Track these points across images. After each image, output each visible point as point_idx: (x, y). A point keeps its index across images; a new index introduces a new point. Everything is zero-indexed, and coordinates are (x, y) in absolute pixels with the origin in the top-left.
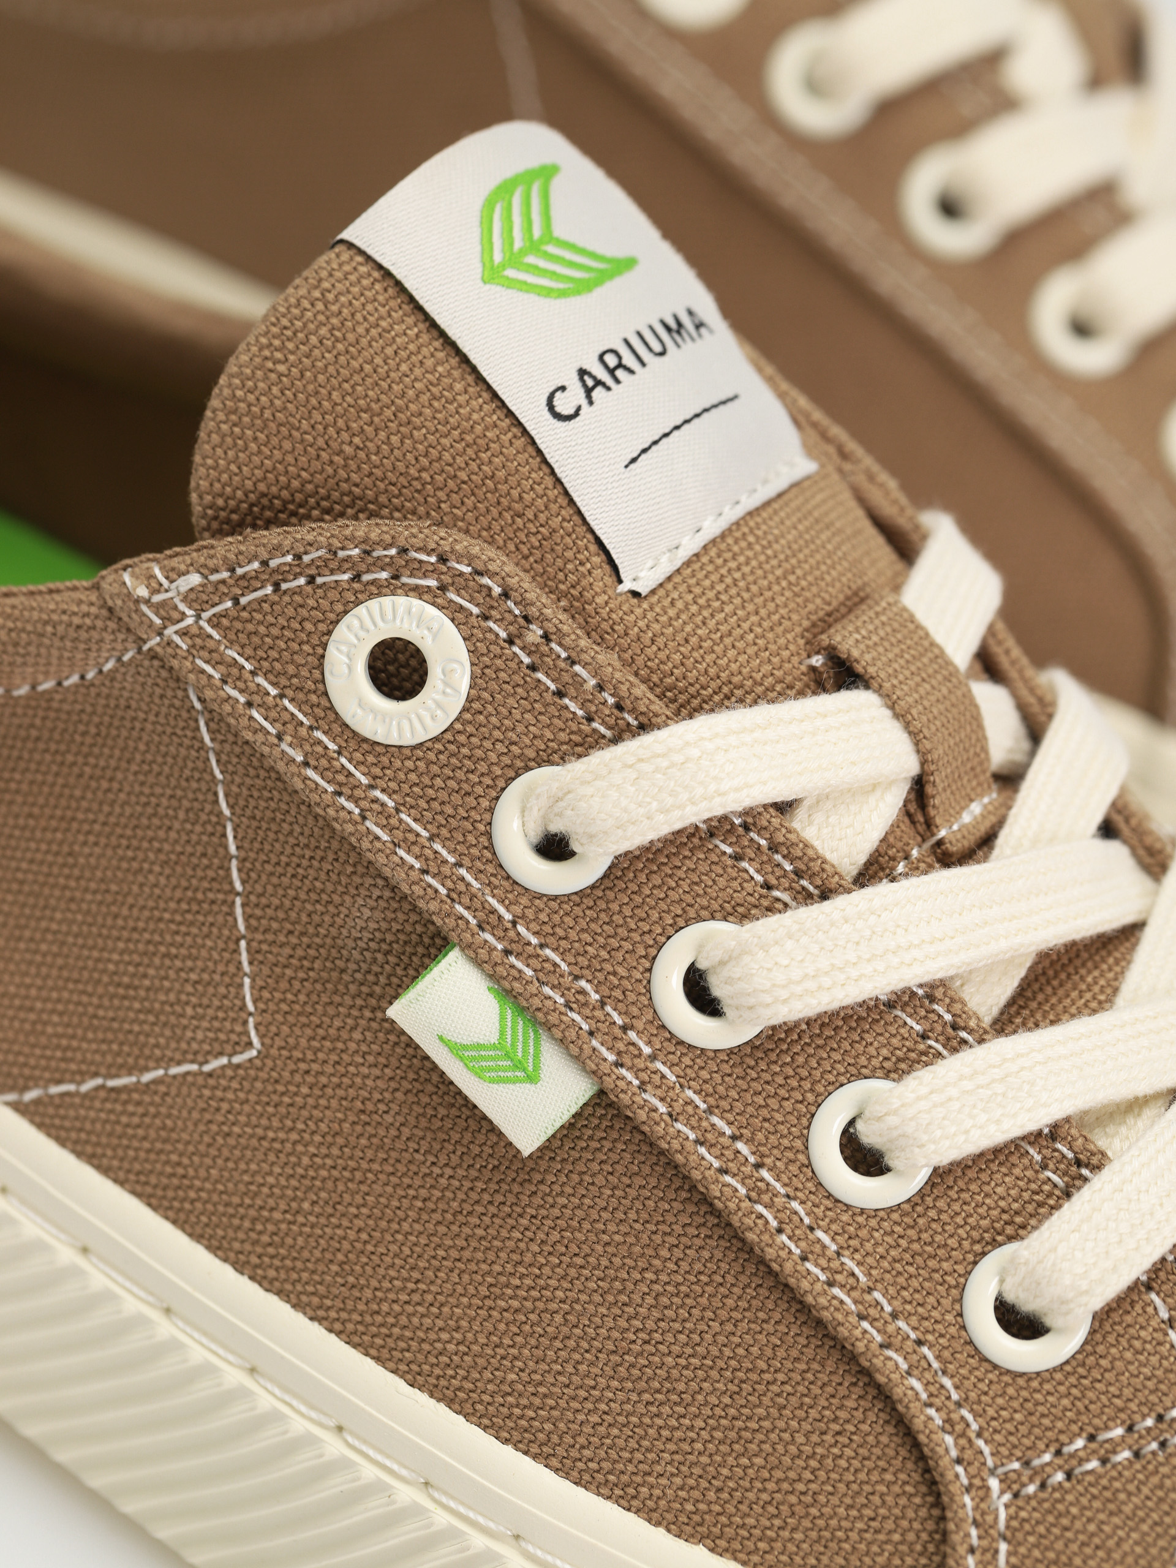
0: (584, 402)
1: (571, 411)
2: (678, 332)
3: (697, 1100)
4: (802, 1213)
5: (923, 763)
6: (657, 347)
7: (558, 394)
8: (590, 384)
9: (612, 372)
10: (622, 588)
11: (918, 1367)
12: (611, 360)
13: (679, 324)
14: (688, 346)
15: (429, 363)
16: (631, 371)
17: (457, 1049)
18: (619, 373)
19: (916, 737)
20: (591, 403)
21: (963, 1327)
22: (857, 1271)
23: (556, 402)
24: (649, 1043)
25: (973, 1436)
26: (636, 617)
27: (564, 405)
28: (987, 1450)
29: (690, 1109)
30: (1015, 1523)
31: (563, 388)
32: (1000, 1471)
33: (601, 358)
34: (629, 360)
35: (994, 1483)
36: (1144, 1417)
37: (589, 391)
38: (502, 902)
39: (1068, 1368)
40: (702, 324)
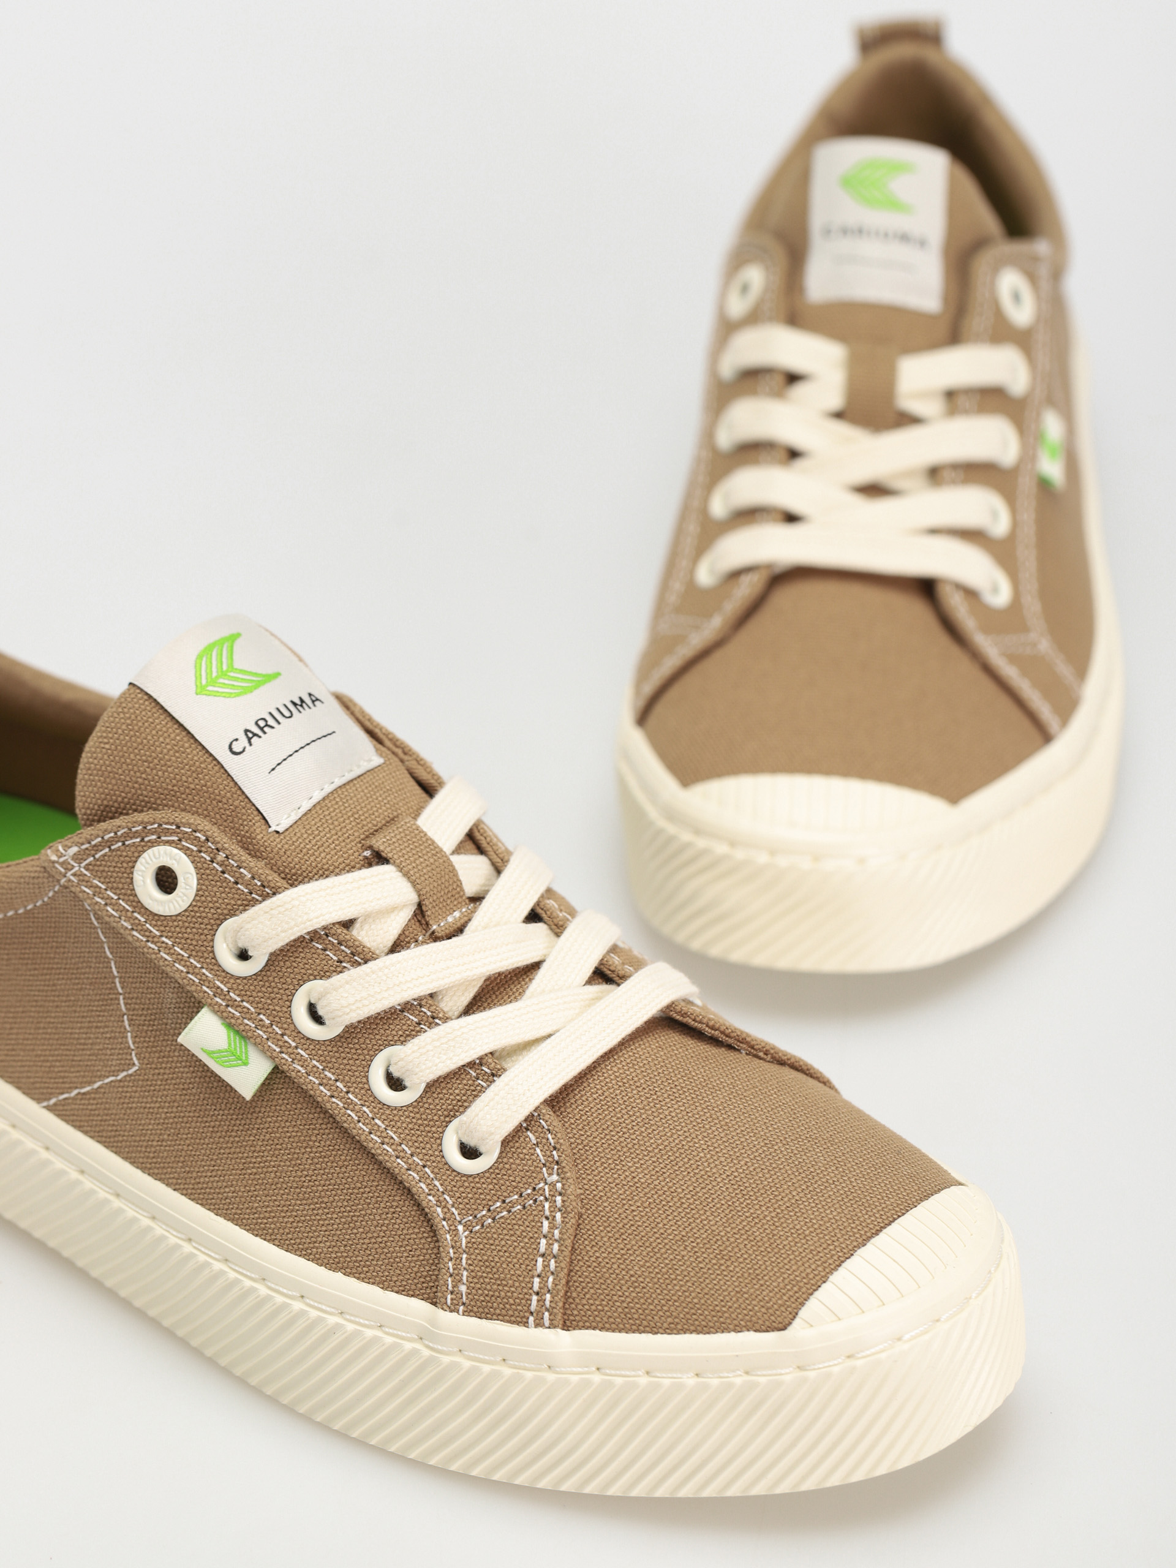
0: (247, 745)
1: (241, 750)
2: (301, 706)
3: (317, 1064)
4: (368, 1112)
5: (419, 896)
6: (287, 714)
7: (234, 743)
8: (249, 735)
9: (262, 729)
10: (270, 830)
11: (424, 1177)
12: (262, 723)
13: (302, 701)
14: (306, 712)
15: (172, 736)
16: (272, 727)
17: (210, 1053)
18: (266, 729)
19: (414, 884)
20: (251, 745)
21: (443, 1157)
22: (394, 1136)
23: (233, 747)
24: (294, 1041)
25: (450, 1207)
26: (277, 843)
27: (237, 747)
28: (456, 1213)
29: (315, 1069)
30: (470, 1245)
31: (237, 740)
32: (463, 1221)
33: (256, 723)
34: (271, 722)
35: (460, 1228)
36: (526, 1189)
37: (249, 739)
38: (222, 982)
39: (491, 1170)
40: (317, 700)
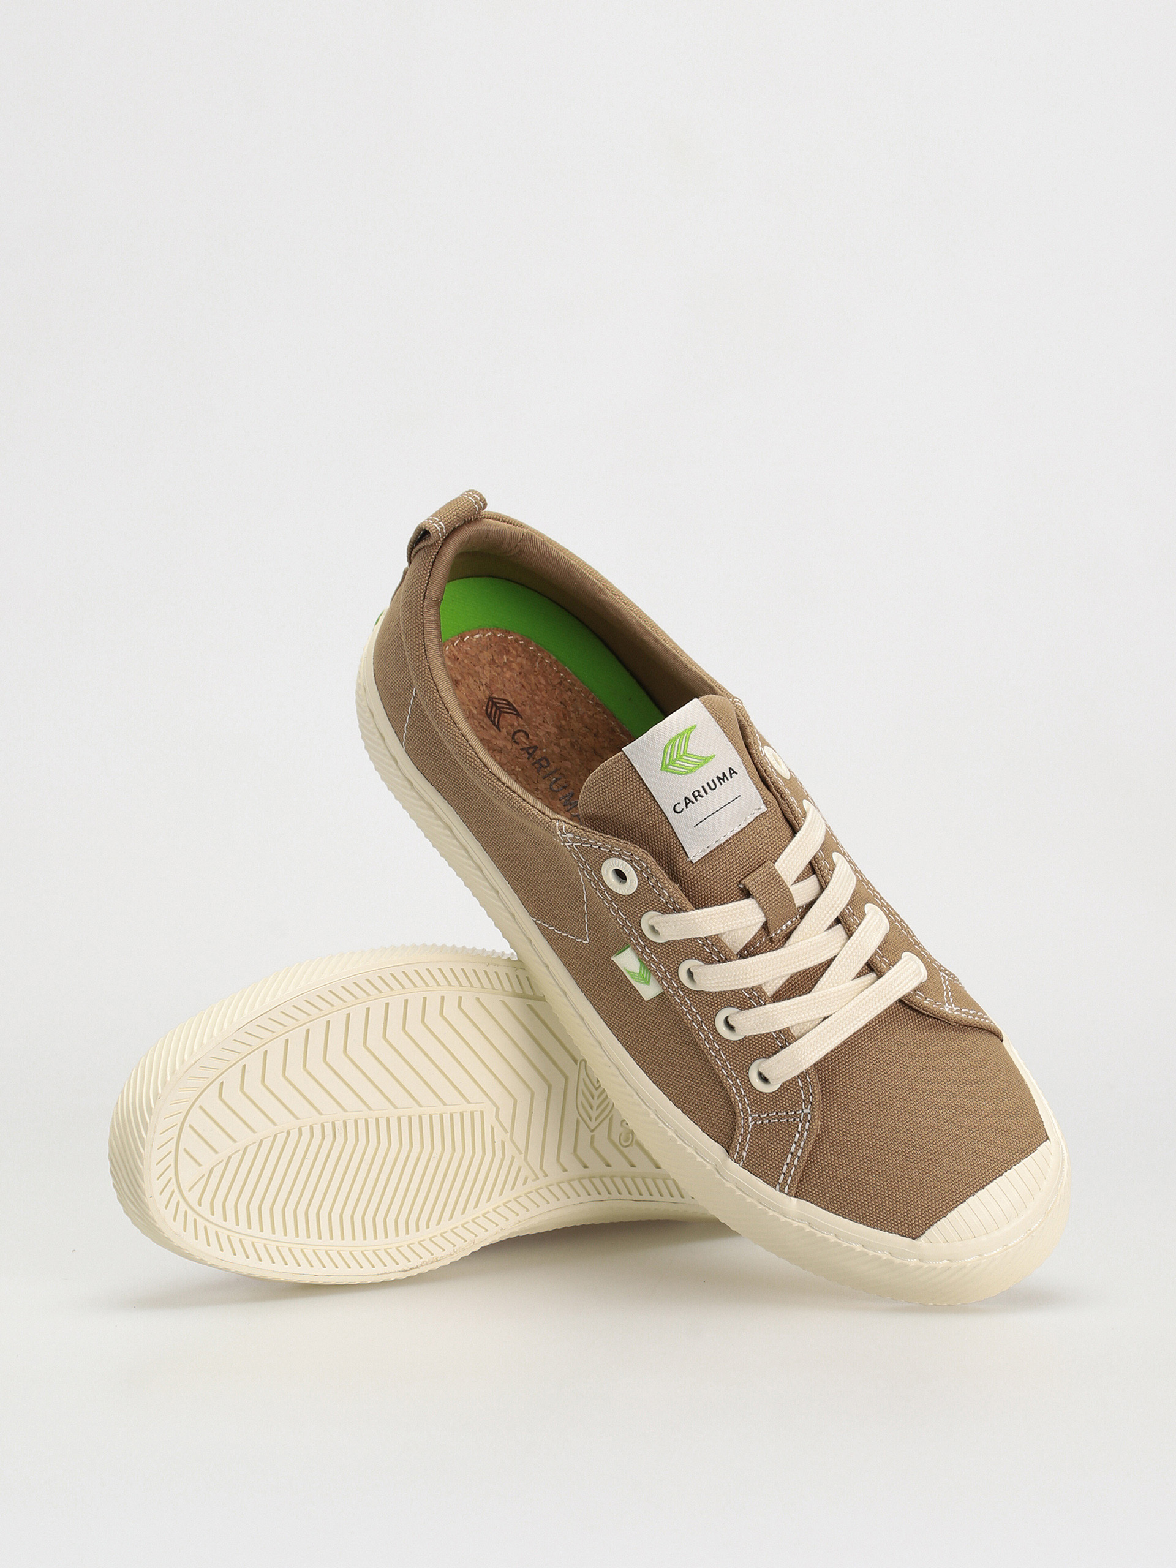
0: (685, 808)
1: (681, 810)
2: (723, 780)
3: (688, 1001)
4: (711, 1037)
5: (767, 918)
6: (713, 787)
7: (678, 805)
8: (687, 801)
9: (695, 798)
10: (689, 859)
11: (735, 1084)
12: (696, 794)
13: (724, 775)
14: (726, 784)
15: (642, 792)
16: (702, 797)
17: (629, 972)
18: (699, 798)
19: (765, 913)
20: (687, 808)
21: (748, 1077)
22: (723, 1056)
23: (676, 807)
24: (677, 984)
25: (746, 1105)
26: (690, 870)
27: (678, 809)
28: (749, 1110)
29: (686, 1004)
30: (753, 1131)
31: (679, 803)
32: (753, 1116)
33: (693, 794)
34: (703, 793)
35: (750, 1118)
36: (791, 1111)
37: (687, 804)
38: (642, 940)
39: (774, 1094)
40: (734, 772)
